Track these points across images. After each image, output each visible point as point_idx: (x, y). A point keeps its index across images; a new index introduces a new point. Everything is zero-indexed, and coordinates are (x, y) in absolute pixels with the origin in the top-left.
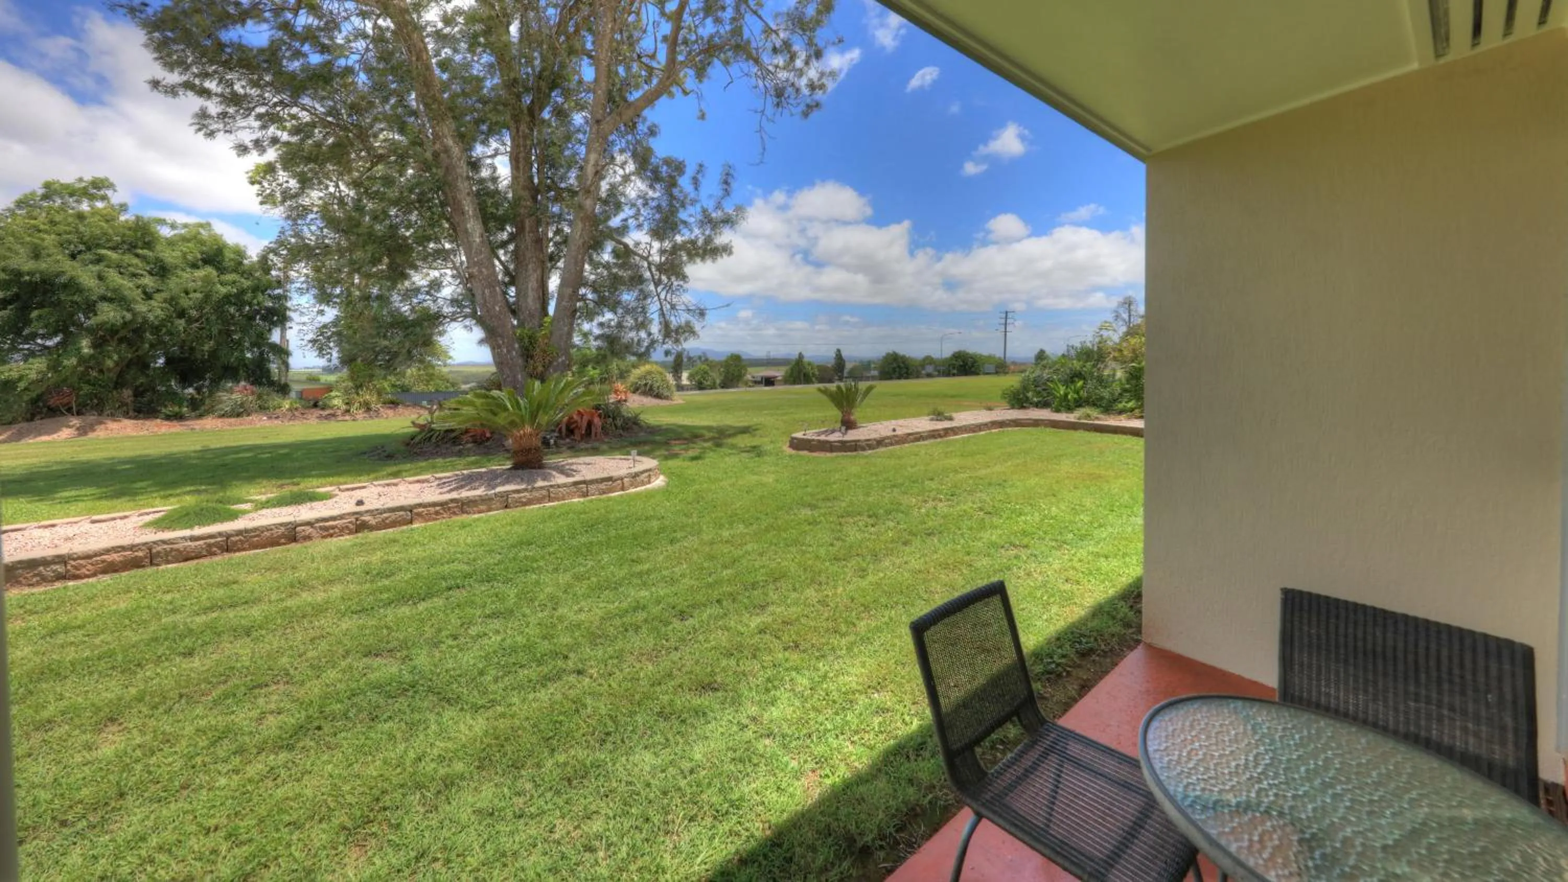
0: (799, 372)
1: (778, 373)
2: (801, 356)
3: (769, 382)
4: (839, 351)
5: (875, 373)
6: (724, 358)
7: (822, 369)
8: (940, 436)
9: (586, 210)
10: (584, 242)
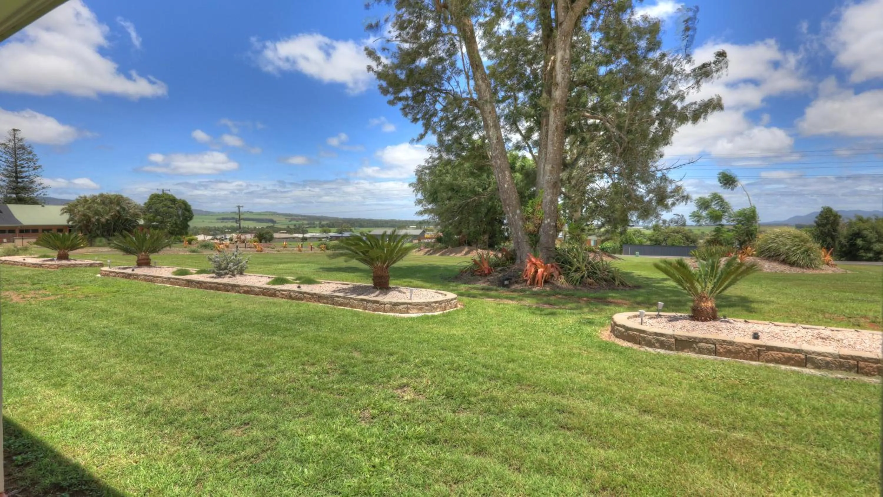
9: (556, 100)
10: (557, 126)
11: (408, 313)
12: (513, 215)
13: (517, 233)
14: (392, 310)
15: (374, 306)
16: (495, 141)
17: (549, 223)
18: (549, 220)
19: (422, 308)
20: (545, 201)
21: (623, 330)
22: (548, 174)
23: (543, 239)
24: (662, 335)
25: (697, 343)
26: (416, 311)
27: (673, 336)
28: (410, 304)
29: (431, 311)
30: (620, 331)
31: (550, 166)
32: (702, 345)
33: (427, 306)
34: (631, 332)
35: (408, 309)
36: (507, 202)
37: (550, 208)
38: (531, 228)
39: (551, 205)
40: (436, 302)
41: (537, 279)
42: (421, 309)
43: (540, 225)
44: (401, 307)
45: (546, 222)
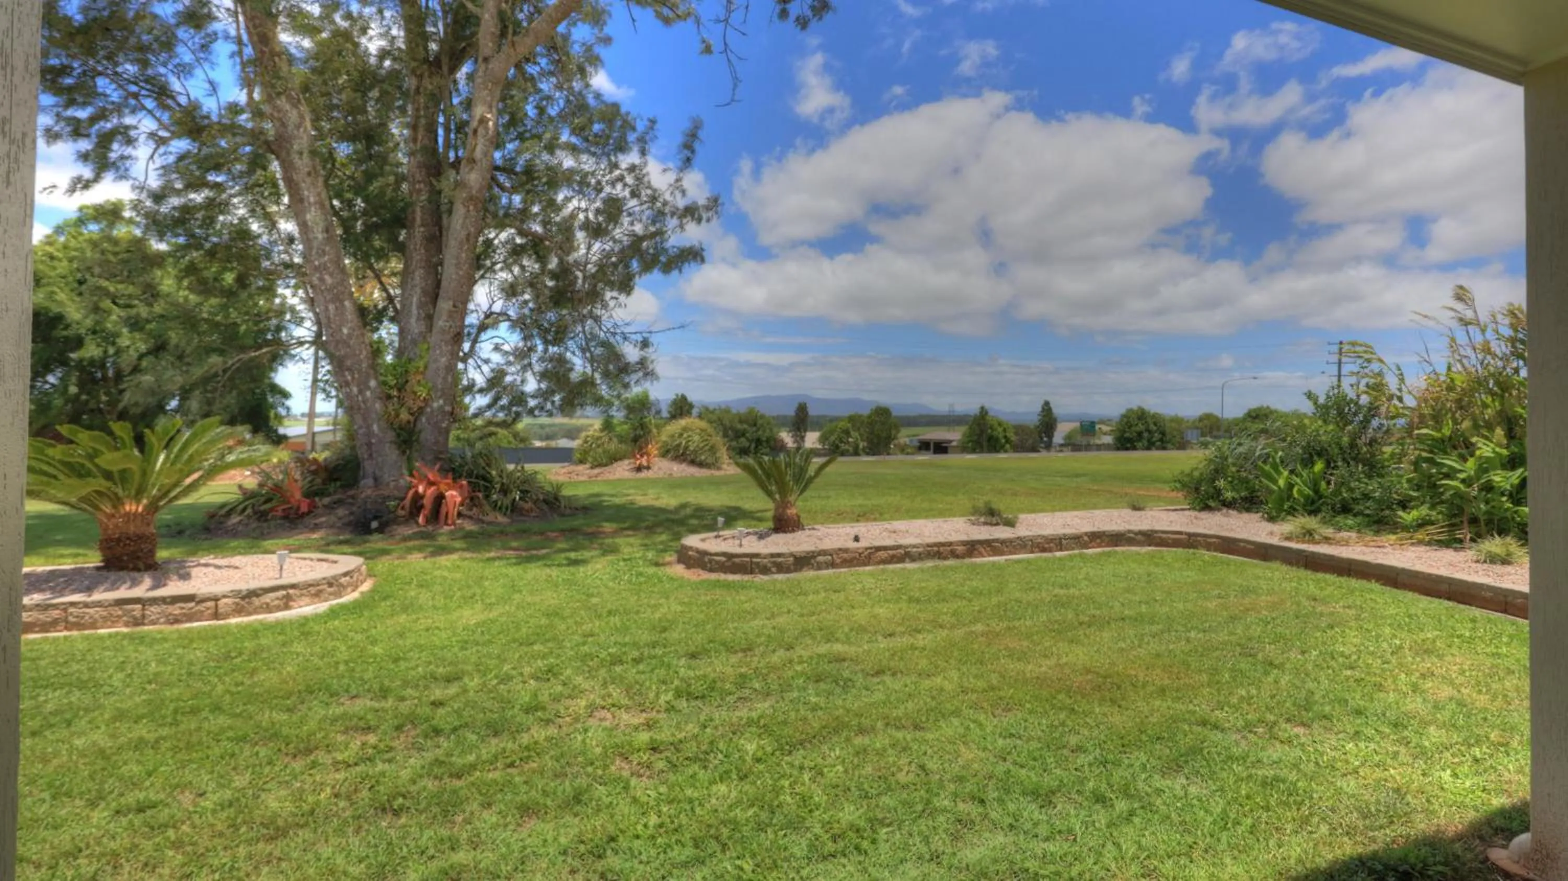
0: (982, 432)
1: (955, 435)
2: (984, 412)
3: (940, 448)
4: (1047, 404)
5: (1108, 439)
6: (866, 412)
7: (1020, 429)
8: (955, 555)
9: (471, 188)
10: (469, 235)
11: (287, 607)
12: (361, 392)
13: (369, 427)
14: (239, 611)
15: (176, 610)
16: (320, 236)
17: (441, 407)
18: (441, 402)
19: (321, 591)
20: (433, 366)
21: (723, 559)
22: (444, 317)
23: (427, 435)
24: (779, 555)
25: (815, 557)
26: (307, 600)
27: (792, 555)
28: (293, 586)
29: (338, 595)
30: (717, 562)
31: (451, 303)
32: (820, 559)
33: (330, 585)
34: (737, 560)
35: (288, 598)
36: (348, 363)
37: (445, 379)
38: (404, 416)
39: (447, 373)
40: (345, 574)
41: (443, 510)
42: (318, 595)
43: (421, 409)
44: (268, 598)
45: (435, 405)
